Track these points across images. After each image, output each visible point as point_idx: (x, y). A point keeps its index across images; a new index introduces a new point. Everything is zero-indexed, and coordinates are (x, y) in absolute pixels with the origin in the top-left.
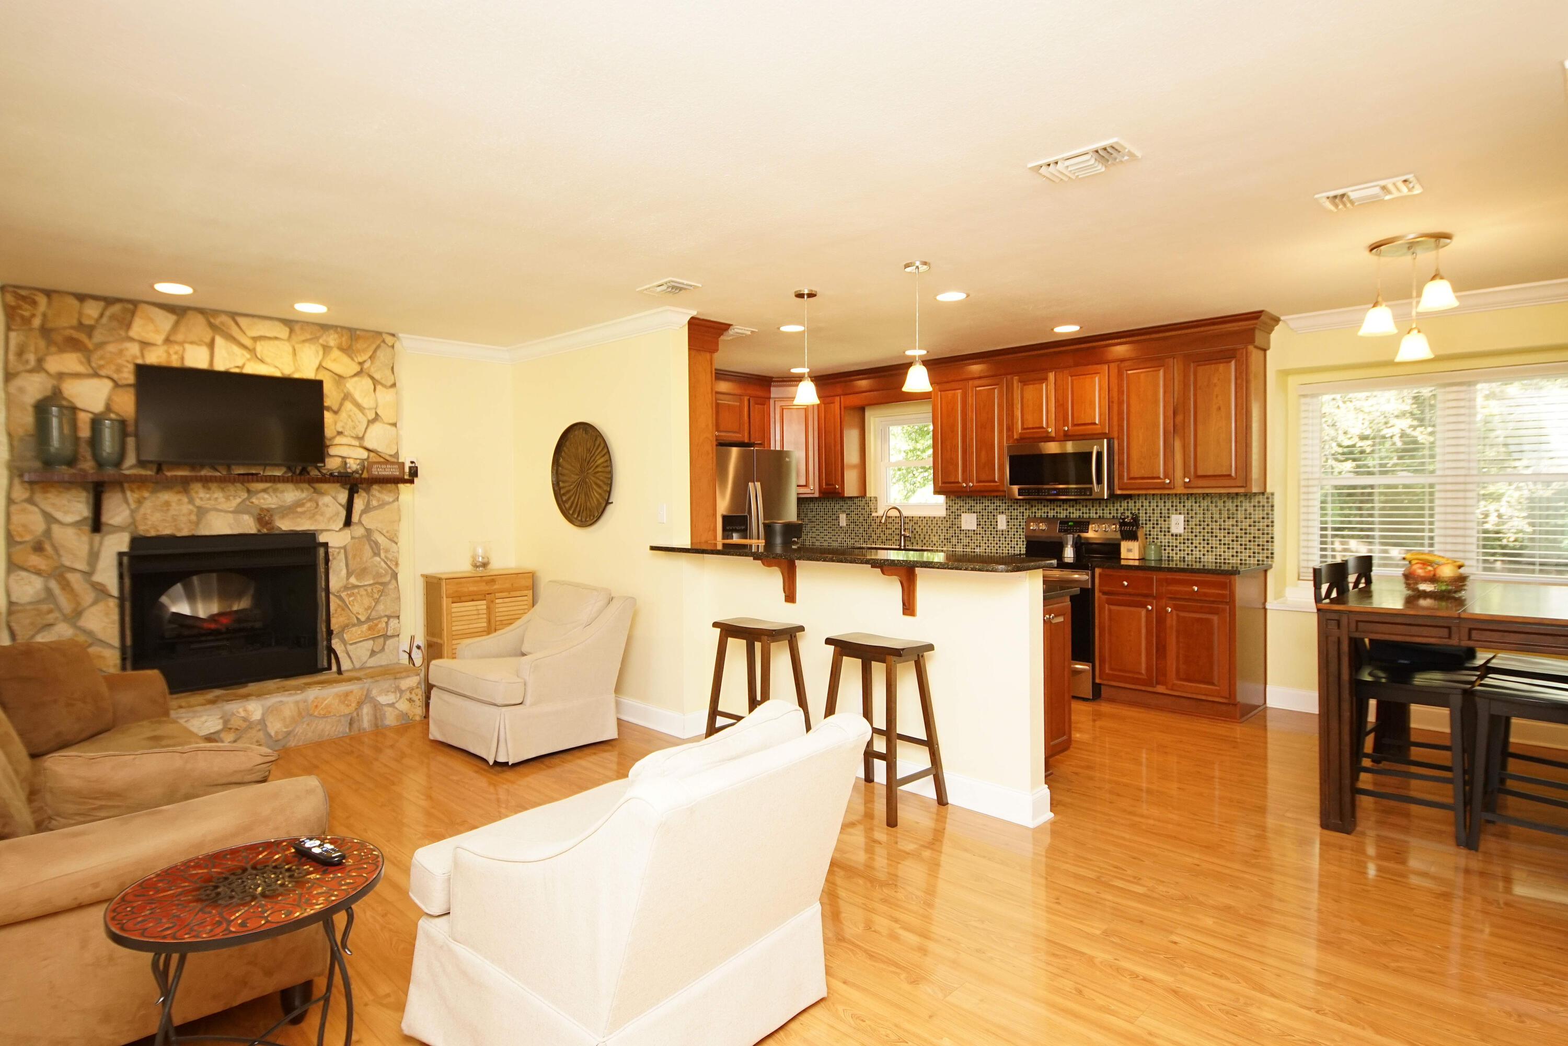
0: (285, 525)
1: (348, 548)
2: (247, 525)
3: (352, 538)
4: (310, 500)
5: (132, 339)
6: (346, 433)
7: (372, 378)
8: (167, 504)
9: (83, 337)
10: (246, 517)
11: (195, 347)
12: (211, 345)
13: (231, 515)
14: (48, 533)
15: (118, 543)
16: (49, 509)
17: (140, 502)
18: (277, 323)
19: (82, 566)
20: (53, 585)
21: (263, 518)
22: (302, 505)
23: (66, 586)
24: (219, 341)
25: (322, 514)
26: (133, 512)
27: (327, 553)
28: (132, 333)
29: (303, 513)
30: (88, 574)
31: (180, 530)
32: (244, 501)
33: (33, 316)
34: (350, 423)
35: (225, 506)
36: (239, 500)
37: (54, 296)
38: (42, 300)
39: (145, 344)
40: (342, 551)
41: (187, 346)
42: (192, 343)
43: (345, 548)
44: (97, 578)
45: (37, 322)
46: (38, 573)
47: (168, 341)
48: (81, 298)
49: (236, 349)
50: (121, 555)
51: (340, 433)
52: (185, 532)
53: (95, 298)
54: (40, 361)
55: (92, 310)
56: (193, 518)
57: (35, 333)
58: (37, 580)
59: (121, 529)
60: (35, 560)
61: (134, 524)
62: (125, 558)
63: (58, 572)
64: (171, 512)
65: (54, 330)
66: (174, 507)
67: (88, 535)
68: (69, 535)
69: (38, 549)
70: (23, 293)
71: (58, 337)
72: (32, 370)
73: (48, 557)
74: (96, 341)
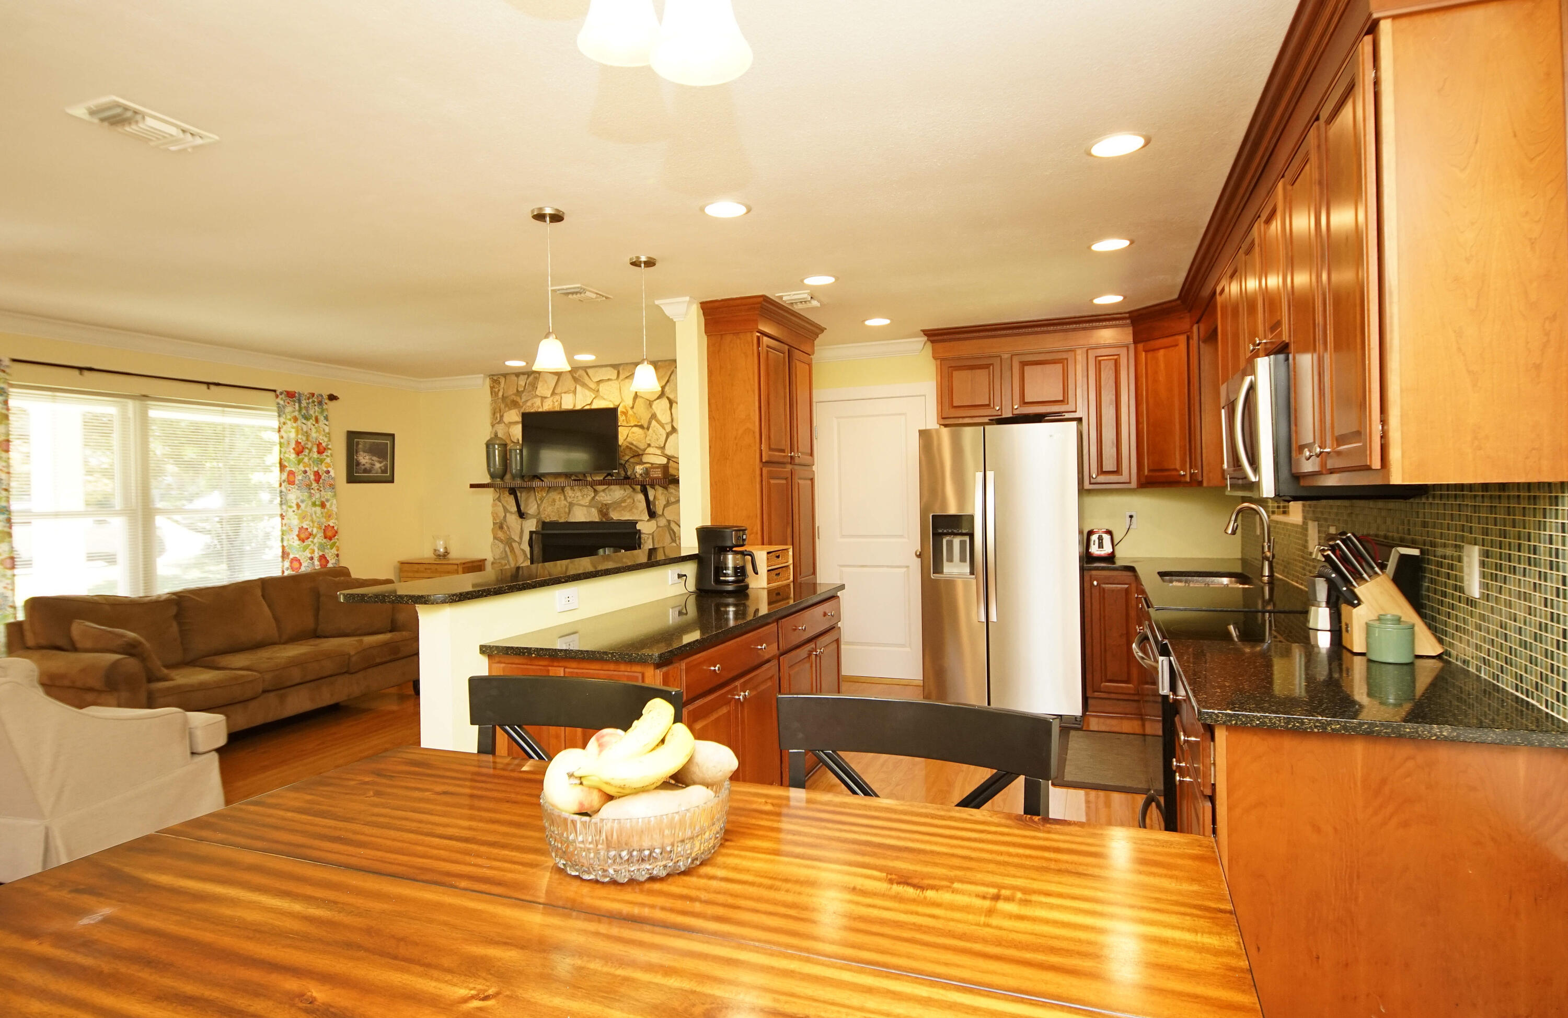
0: (615, 516)
1: (655, 534)
2: (594, 516)
3: (658, 527)
4: (629, 497)
5: (537, 396)
6: (652, 445)
7: (668, 398)
8: (554, 501)
9: (518, 399)
10: (593, 510)
11: (567, 395)
12: (575, 392)
13: (586, 509)
14: (505, 516)
15: (531, 525)
16: (505, 504)
17: (542, 499)
18: (609, 368)
19: (517, 539)
20: (507, 549)
21: (604, 510)
22: (624, 501)
23: (512, 549)
24: (579, 388)
25: (637, 508)
26: (539, 506)
27: (640, 538)
29: (625, 507)
30: (520, 544)
31: (560, 518)
32: (594, 498)
33: (499, 390)
34: (654, 436)
35: (582, 502)
36: (589, 498)
37: (508, 377)
38: (502, 380)
39: (543, 398)
40: (651, 537)
41: (563, 395)
42: (565, 393)
43: (652, 534)
44: (522, 547)
45: (500, 394)
46: (501, 541)
47: (553, 393)
48: (518, 375)
49: (587, 392)
50: (531, 533)
51: (649, 445)
52: (562, 520)
53: (523, 374)
54: (502, 417)
55: (522, 381)
56: (567, 510)
57: (500, 400)
58: (501, 546)
59: (533, 516)
60: (500, 534)
61: (539, 513)
62: (534, 535)
63: (509, 542)
64: (557, 506)
65: (507, 397)
66: (557, 503)
67: (520, 520)
68: (513, 519)
69: (501, 527)
70: (495, 378)
71: (509, 402)
72: (499, 423)
73: (505, 533)
74: (523, 400)
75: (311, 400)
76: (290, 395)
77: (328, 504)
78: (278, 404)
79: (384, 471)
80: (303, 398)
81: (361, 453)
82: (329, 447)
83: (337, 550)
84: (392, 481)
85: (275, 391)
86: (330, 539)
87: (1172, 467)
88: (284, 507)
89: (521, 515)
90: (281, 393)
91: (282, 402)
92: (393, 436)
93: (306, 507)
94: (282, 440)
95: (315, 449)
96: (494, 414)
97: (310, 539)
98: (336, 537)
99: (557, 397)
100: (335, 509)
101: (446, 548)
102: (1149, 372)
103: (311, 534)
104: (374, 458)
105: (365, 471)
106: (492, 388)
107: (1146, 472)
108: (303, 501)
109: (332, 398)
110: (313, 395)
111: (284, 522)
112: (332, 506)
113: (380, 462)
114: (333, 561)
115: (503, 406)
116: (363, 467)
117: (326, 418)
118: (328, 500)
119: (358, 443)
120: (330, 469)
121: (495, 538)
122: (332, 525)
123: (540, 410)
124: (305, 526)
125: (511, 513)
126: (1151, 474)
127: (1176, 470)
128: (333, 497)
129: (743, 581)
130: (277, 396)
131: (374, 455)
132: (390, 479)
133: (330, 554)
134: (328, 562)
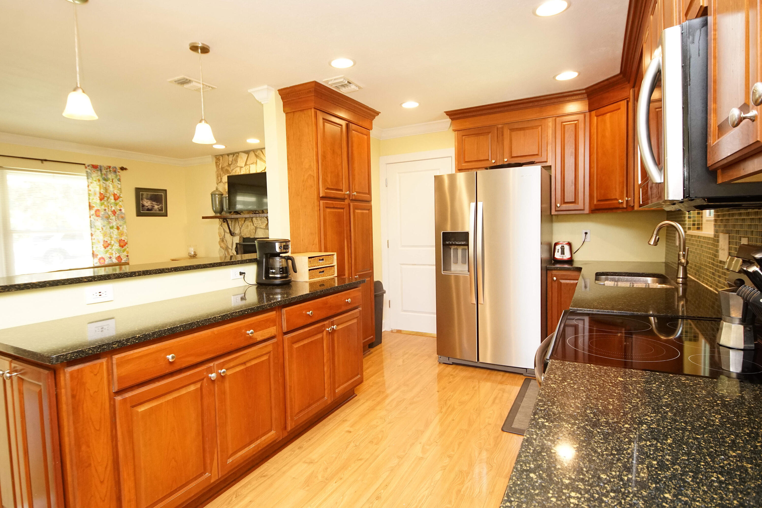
5: (238, 166)
8: (248, 226)
9: (229, 169)
12: (256, 163)
13: (263, 230)
14: (224, 235)
15: (237, 240)
16: (223, 228)
17: (242, 225)
19: (230, 247)
23: (228, 253)
24: (258, 161)
26: (240, 229)
28: (238, 165)
31: (251, 235)
33: (220, 164)
35: (262, 227)
37: (223, 156)
38: (221, 158)
39: (241, 167)
41: (251, 165)
44: (232, 249)
45: (220, 166)
46: (223, 249)
47: (246, 164)
48: (228, 155)
49: (263, 163)
50: (237, 244)
52: (252, 237)
53: (231, 154)
54: (221, 179)
55: (231, 158)
56: (254, 231)
57: (220, 170)
58: (223, 251)
59: (238, 235)
60: (222, 245)
61: (240, 233)
62: (238, 245)
63: (227, 249)
64: (249, 229)
65: (224, 168)
66: (249, 227)
67: (231, 237)
68: (228, 236)
69: (223, 241)
70: (218, 157)
71: (224, 170)
72: (220, 182)
73: (224, 244)
74: (231, 169)
75: (108, 170)
76: (95, 167)
77: (121, 228)
78: (87, 172)
79: (161, 210)
80: (103, 169)
81: (145, 200)
82: (121, 196)
83: (127, 253)
84: (166, 216)
85: (84, 164)
86: (123, 247)
87: (613, 198)
88: (93, 229)
89: (232, 234)
90: (89, 166)
91: (89, 171)
92: (166, 190)
93: (106, 229)
94: (90, 192)
95: (112, 198)
96: (217, 178)
97: (109, 247)
98: (126, 246)
99: (248, 167)
100: (125, 231)
101: (195, 252)
102: (599, 131)
103: (109, 244)
104: (154, 203)
105: (148, 210)
106: (216, 163)
107: (595, 202)
108: (104, 226)
109: (122, 169)
110: (110, 167)
111: (93, 237)
112: (124, 229)
113: (158, 205)
114: (125, 259)
115: (222, 173)
116: (147, 208)
117: (119, 180)
118: (120, 226)
119: (142, 195)
120: (122, 208)
121: (221, 247)
122: (123, 239)
123: (240, 174)
124: (106, 240)
125: (227, 233)
126: (598, 203)
127: (616, 199)
128: (124, 224)
129: (286, 277)
130: (86, 168)
131: (154, 201)
132: (165, 214)
133: (123, 255)
134: (122, 259)
